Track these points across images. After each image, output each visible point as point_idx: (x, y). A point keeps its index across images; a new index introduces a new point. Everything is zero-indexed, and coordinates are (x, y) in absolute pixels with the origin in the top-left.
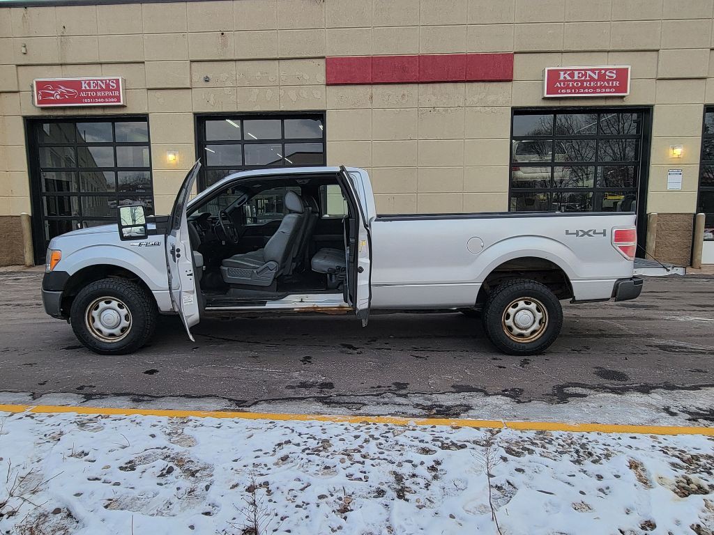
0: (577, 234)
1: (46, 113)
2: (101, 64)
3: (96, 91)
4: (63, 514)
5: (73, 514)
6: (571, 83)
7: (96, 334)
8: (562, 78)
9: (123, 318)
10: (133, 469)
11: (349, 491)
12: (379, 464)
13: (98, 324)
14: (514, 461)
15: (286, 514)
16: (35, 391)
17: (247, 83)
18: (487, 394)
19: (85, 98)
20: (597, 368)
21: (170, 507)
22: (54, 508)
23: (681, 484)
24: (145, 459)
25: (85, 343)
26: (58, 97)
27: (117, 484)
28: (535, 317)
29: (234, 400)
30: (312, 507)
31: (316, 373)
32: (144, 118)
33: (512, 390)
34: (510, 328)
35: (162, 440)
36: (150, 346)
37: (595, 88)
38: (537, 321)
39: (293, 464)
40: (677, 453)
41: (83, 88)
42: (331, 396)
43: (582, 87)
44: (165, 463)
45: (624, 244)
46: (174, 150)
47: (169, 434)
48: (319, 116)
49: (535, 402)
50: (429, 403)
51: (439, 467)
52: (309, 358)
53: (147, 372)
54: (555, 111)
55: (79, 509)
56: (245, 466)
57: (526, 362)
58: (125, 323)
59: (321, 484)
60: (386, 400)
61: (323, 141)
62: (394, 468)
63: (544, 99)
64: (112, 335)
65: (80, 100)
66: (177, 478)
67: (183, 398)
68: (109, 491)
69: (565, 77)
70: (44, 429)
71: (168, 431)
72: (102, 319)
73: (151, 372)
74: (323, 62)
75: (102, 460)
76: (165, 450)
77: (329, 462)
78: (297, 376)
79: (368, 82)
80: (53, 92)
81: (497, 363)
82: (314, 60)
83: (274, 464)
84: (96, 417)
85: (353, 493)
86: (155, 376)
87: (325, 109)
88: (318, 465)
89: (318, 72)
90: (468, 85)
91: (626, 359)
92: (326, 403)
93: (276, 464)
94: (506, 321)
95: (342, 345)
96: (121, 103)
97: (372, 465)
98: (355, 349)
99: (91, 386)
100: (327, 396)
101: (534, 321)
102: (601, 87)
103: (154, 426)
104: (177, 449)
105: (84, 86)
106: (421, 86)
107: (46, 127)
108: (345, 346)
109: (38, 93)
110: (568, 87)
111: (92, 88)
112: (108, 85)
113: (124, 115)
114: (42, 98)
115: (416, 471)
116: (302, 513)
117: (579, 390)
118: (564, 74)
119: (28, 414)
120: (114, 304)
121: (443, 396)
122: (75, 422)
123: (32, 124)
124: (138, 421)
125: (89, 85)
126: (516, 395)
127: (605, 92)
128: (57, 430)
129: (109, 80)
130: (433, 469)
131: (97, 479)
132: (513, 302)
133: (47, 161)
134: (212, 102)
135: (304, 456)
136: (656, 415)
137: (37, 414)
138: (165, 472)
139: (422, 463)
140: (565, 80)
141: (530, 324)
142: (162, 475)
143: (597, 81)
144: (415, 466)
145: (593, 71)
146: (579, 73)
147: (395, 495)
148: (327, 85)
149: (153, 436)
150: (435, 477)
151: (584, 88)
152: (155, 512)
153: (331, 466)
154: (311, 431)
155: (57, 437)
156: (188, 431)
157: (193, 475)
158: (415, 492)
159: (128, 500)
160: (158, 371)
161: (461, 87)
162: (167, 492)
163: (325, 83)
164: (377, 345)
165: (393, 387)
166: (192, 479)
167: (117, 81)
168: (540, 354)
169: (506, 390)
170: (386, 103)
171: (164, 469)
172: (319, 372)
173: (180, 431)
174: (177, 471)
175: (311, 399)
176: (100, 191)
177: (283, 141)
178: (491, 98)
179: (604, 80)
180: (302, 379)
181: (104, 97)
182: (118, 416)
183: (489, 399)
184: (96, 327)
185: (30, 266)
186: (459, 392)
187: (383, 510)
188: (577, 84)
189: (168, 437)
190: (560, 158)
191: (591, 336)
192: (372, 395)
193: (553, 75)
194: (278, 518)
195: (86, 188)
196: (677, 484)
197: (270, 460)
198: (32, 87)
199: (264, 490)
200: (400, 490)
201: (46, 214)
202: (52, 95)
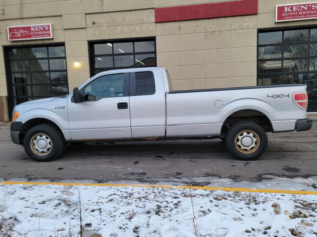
0: (273, 97)
1: (14, 44)
2: (40, 17)
3: (38, 31)
4: (13, 219)
5: (17, 219)
6: (291, 13)
7: (36, 152)
8: (286, 11)
9: (48, 144)
10: (44, 203)
11: (135, 212)
12: (152, 202)
13: (36, 147)
14: (215, 202)
15: (105, 219)
16: (6, 177)
17: (114, 24)
18: (221, 178)
19: (33, 35)
20: (285, 166)
21: (57, 216)
22: (9, 217)
23: (296, 214)
24: (50, 200)
25: (31, 157)
26: (20, 35)
27: (37, 209)
28: (252, 141)
29: (97, 180)
30: (117, 217)
31: (139, 169)
32: (62, 44)
33: (234, 176)
34: (240, 147)
35: (59, 194)
36: (62, 158)
37: (305, 15)
38: (254, 143)
39: (114, 202)
40: (302, 202)
41: (32, 30)
42: (144, 178)
43: (298, 15)
44: (58, 201)
45: (300, 101)
46: (78, 60)
47: (63, 192)
48: (152, 39)
49: (244, 181)
50: (191, 181)
51: (179, 204)
52: (138, 162)
53: (59, 169)
54: (283, 30)
55: (19, 217)
56: (93, 203)
57: (247, 164)
58: (49, 146)
59: (123, 209)
60: (170, 180)
61: (155, 52)
62: (159, 204)
63: (276, 23)
64: (43, 152)
65: (30, 36)
66: (62, 206)
67: (74, 180)
68: (33, 211)
69: (288, 10)
70: (8, 190)
71: (62, 191)
72: (38, 144)
73: (61, 169)
74: (153, 11)
75: (31, 200)
76: (59, 197)
77: (130, 201)
78: (130, 170)
79: (177, 20)
80: (17, 33)
81: (232, 164)
82: (149, 10)
83: (106, 202)
84: (32, 186)
85: (137, 212)
86: (62, 170)
87: (155, 36)
88: (125, 203)
89: (151, 16)
90: (232, 19)
91: (304, 162)
92: (140, 181)
93: (107, 202)
94: (237, 143)
95: (155, 156)
96: (51, 37)
97: (149, 202)
98: (161, 158)
99: (32, 175)
100: (141, 178)
101: (252, 143)
102: (309, 14)
103: (57, 189)
104: (65, 196)
105: (32, 29)
106: (206, 20)
107: (14, 51)
108: (157, 156)
109: (10, 34)
110: (289, 15)
111: (36, 30)
112: (44, 28)
113: (52, 43)
114: (12, 36)
115: (168, 205)
116: (113, 219)
117: (270, 176)
118: (287, 8)
119: (2, 185)
120: (44, 137)
121: (198, 178)
122: (22, 187)
123: (7, 50)
124: (50, 187)
125: (35, 28)
126: (235, 178)
127: (312, 17)
128: (14, 190)
129: (45, 26)
130: (176, 204)
131: (28, 207)
132: (240, 133)
133: (15, 67)
134: (97, 34)
135: (120, 199)
136: (306, 187)
137: (6, 185)
138: (57, 205)
139: (172, 202)
140: (288, 12)
141: (250, 144)
142: (56, 206)
143: (307, 11)
144: (168, 203)
145: (304, 5)
146: (296, 7)
147: (155, 213)
148: (156, 23)
149: (55, 192)
150: (176, 208)
151: (299, 15)
152: (51, 218)
153: (131, 203)
154: (126, 190)
155: (13, 193)
156: (71, 190)
157: (69, 205)
158: (165, 212)
159: (40, 214)
160: (64, 169)
161: (229, 19)
162: (57, 211)
163: (155, 22)
164: (173, 156)
165: (175, 175)
166: (69, 207)
167: (49, 26)
168: (257, 160)
169: (231, 176)
170: (188, 31)
171: (57, 204)
172: (141, 168)
173: (67, 190)
174: (63, 204)
175: (133, 180)
176: (45, 82)
177: (134, 54)
178: (245, 25)
179: (311, 10)
180: (132, 171)
181: (42, 35)
182: (41, 185)
183: (221, 180)
184: (36, 148)
185: (7, 122)
186: (206, 177)
187: (148, 218)
188: (295, 13)
189: (62, 193)
190: (286, 55)
191: (290, 151)
192: (163, 178)
193: (281, 9)
194: (102, 221)
195: (37, 81)
196: (293, 214)
197: (104, 201)
198: (7, 30)
199: (98, 211)
200: (158, 211)
201: (15, 95)
202: (16, 34)
